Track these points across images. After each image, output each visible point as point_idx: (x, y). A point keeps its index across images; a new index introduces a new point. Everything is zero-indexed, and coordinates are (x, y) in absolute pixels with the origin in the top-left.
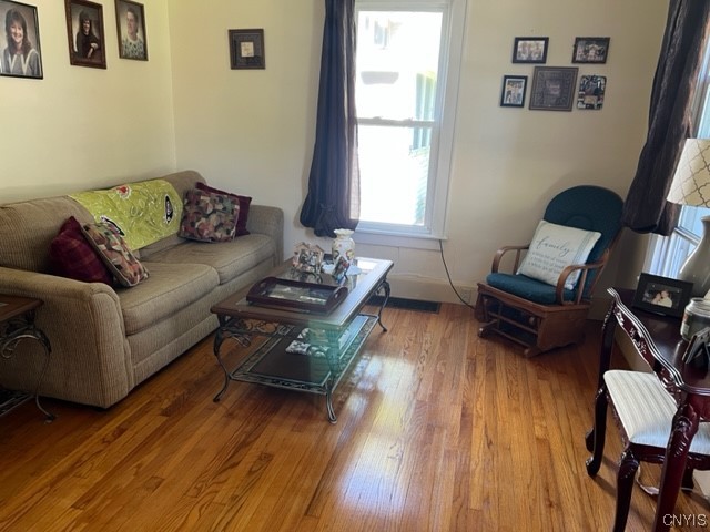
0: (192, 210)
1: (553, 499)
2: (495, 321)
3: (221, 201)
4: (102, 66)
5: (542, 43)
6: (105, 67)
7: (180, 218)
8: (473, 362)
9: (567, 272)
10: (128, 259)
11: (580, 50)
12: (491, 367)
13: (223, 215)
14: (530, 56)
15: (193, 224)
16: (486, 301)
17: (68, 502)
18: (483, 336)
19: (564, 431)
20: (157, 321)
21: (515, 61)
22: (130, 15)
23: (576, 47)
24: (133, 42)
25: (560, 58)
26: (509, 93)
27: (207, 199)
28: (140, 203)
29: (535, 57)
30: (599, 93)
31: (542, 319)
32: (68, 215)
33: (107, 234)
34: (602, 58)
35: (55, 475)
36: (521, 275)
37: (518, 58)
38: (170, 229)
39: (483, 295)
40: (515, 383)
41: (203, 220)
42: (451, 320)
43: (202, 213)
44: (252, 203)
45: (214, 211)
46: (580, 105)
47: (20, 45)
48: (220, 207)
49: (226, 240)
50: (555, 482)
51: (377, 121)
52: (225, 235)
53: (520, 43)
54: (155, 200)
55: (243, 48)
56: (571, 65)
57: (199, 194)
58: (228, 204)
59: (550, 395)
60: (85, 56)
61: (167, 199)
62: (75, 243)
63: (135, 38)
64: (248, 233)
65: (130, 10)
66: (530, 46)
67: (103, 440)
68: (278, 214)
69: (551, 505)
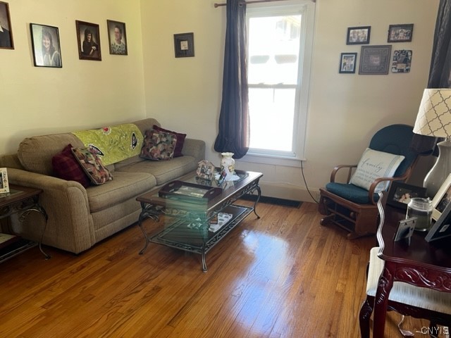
0: (148, 142)
1: (332, 332)
2: (332, 214)
3: (165, 136)
4: (99, 59)
5: (367, 30)
6: (100, 60)
7: (141, 146)
8: (310, 240)
9: (376, 182)
10: (98, 168)
11: (393, 33)
12: (322, 243)
13: (166, 144)
14: (358, 39)
15: (148, 150)
16: (325, 200)
17: (40, 304)
18: (323, 224)
19: (357, 288)
20: (111, 205)
21: (348, 43)
22: (116, 30)
23: (390, 32)
24: (119, 45)
25: (379, 39)
26: (345, 64)
27: (157, 135)
28: (116, 137)
29: (361, 40)
30: (407, 61)
31: (358, 213)
32: (67, 143)
33: (87, 154)
34: (408, 38)
35: (39, 288)
36: (352, 184)
37: (350, 41)
38: (134, 152)
39: (324, 197)
40: (334, 255)
41: (154, 147)
42: (306, 213)
43: (154, 143)
44: (186, 137)
45: (161, 142)
46: (394, 70)
47: (48, 49)
48: (164, 140)
49: (167, 159)
50: (338, 321)
51: (261, 86)
52: (167, 157)
53: (351, 31)
54: (126, 136)
55: (182, 45)
56: (386, 43)
57: (153, 132)
58: (169, 138)
59: (356, 265)
60: (88, 54)
61: (134, 135)
62: (65, 159)
63: (120, 43)
64: (182, 156)
65: (117, 27)
66: (358, 32)
67: (71, 272)
68: (202, 145)
69: (329, 336)
